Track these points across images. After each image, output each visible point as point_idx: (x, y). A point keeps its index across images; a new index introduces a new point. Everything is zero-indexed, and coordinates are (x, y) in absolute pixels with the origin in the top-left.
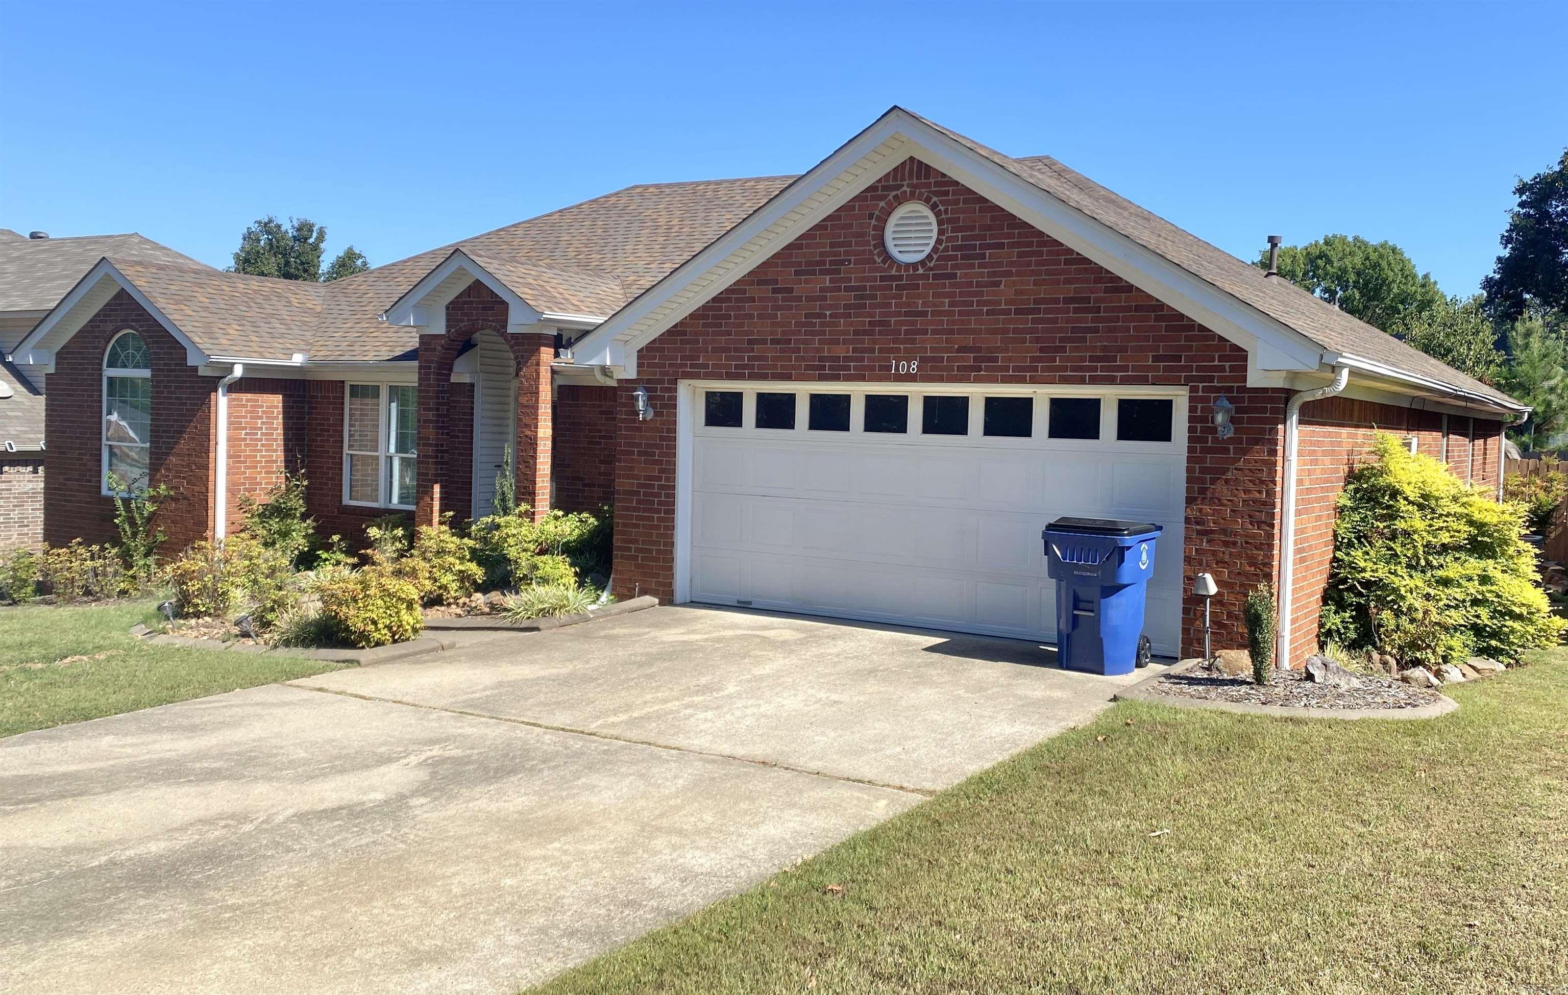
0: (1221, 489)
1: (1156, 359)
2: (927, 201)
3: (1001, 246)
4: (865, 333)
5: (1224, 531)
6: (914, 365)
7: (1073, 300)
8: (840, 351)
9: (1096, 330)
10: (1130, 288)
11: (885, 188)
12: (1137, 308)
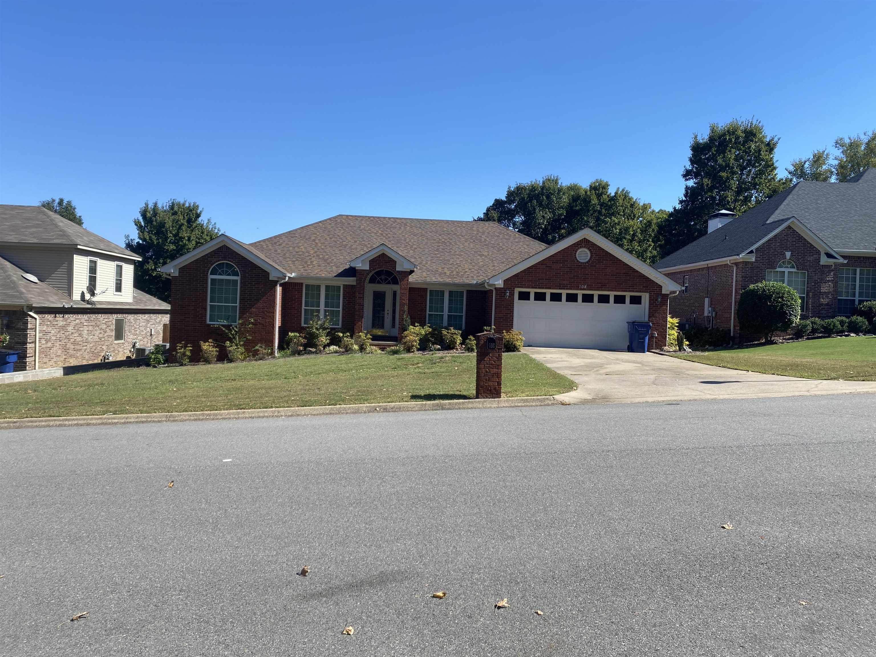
0: (657, 315)
1: (643, 287)
2: (588, 249)
3: (607, 260)
4: (572, 278)
5: (657, 323)
6: (585, 287)
7: (624, 273)
8: (565, 282)
9: (629, 280)
10: (637, 271)
11: (577, 244)
12: (639, 276)
